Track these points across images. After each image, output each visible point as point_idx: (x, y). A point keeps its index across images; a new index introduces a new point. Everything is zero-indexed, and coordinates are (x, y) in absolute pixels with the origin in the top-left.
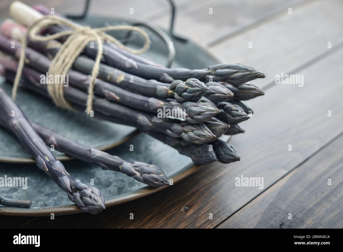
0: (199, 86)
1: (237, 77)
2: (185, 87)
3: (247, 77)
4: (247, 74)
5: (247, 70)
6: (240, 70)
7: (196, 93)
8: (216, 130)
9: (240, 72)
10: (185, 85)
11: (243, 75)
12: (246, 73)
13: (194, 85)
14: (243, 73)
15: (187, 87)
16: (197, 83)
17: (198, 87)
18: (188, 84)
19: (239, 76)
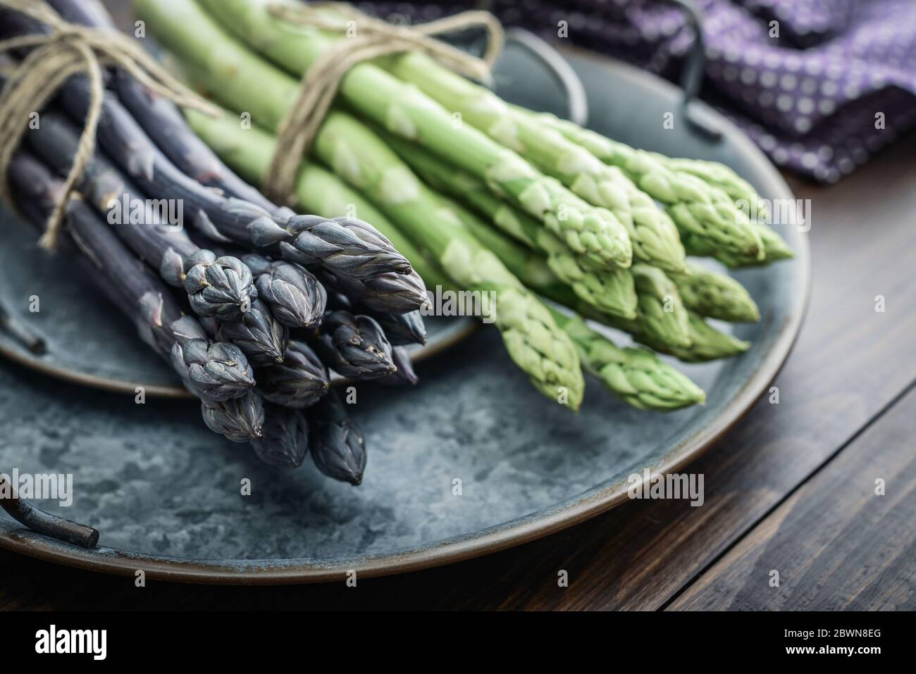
0: (229, 289)
1: (339, 264)
2: (201, 280)
3: (364, 266)
4: (362, 260)
5: (365, 250)
6: (347, 247)
7: (219, 304)
8: (296, 391)
9: (346, 252)
10: (202, 276)
11: (354, 261)
12: (360, 257)
13: (220, 282)
14: (352, 257)
15: (206, 282)
16: (227, 275)
17: (226, 289)
18: (210, 275)
19: (343, 264)
